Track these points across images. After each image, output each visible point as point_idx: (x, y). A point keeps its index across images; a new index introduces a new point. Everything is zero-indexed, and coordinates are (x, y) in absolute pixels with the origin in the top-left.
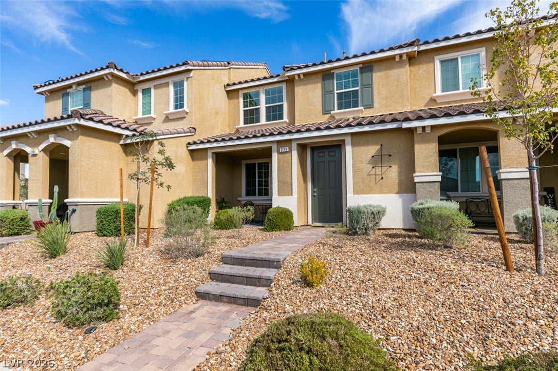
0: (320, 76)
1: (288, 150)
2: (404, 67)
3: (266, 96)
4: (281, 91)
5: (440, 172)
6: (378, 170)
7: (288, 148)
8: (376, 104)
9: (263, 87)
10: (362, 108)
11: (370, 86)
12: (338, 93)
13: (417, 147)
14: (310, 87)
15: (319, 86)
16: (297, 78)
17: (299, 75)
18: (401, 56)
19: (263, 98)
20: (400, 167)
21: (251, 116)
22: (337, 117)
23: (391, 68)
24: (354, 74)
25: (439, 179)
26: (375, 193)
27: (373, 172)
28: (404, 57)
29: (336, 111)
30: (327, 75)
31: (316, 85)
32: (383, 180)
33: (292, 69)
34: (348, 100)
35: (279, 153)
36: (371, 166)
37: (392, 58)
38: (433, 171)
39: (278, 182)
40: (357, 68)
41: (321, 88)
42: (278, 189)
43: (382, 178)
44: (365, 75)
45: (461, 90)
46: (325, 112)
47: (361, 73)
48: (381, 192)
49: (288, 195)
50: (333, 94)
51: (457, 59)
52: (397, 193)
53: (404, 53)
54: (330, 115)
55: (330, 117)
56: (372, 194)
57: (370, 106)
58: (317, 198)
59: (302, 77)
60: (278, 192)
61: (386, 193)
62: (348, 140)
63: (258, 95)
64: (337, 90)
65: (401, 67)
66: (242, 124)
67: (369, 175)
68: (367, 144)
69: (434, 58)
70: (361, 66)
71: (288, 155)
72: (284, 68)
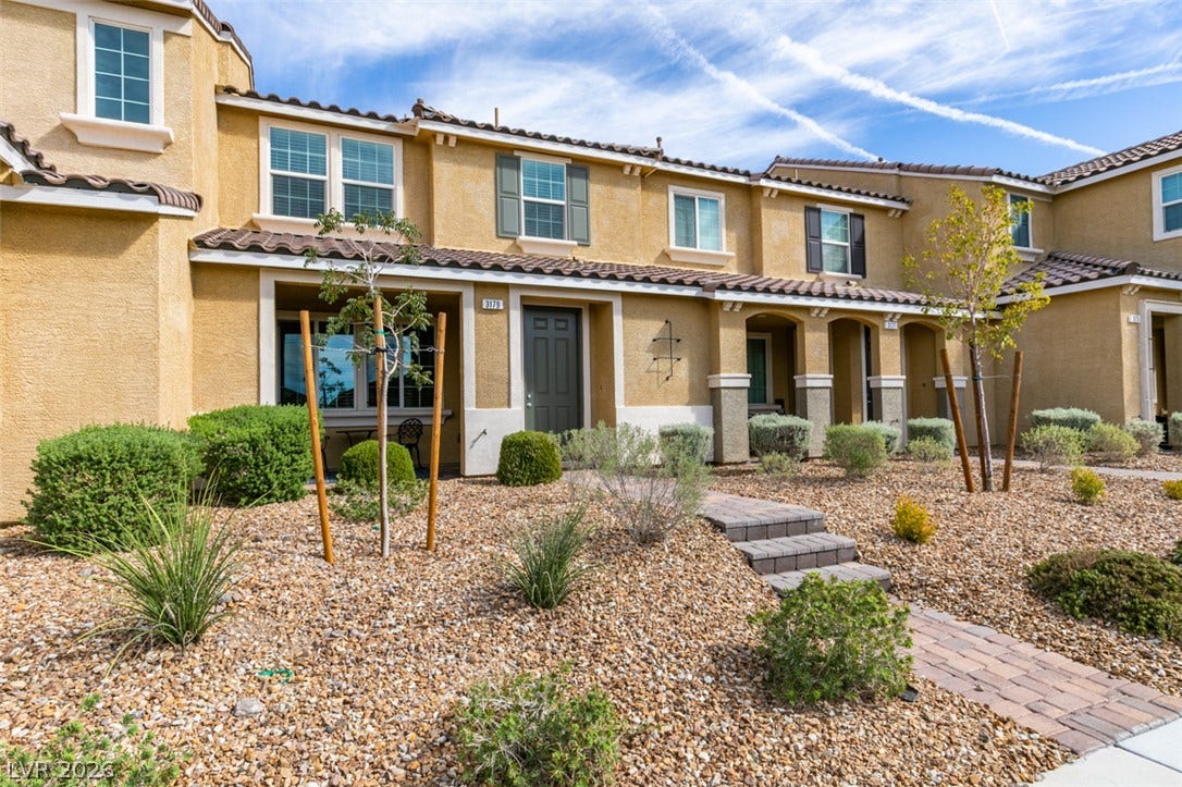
0: (491, 153)
1: (501, 307)
2: (635, 188)
3: (344, 156)
4: (386, 158)
5: (748, 372)
6: (664, 365)
7: (501, 302)
8: (593, 241)
9: (339, 131)
10: (575, 243)
11: (585, 203)
12: (525, 201)
13: (722, 332)
14: (468, 170)
15: (490, 173)
16: (440, 140)
17: (446, 137)
18: (633, 167)
19: (335, 158)
20: (691, 361)
21: (299, 196)
22: (527, 250)
23: (616, 184)
24: (557, 175)
25: (747, 383)
26: (657, 404)
27: (654, 366)
28: (637, 172)
29: (523, 237)
30: (506, 157)
31: (482, 171)
32: (669, 383)
33: (438, 118)
34: (547, 220)
35: (479, 309)
36: (651, 356)
37: (619, 166)
38: (741, 372)
39: (477, 376)
40: (563, 163)
41: (493, 181)
42: (477, 392)
43: (668, 379)
44: (578, 182)
45: (698, 250)
46: (502, 233)
47: (570, 174)
48: (666, 402)
49: (501, 405)
50: (519, 200)
51: (694, 199)
52: (687, 404)
53: (638, 165)
54: (511, 242)
55: (512, 246)
56: (653, 404)
57: (585, 243)
58: (533, 410)
59: (452, 143)
60: (477, 397)
61: (672, 405)
62: (617, 304)
63: (319, 145)
64: (525, 194)
65: (631, 188)
66: (266, 211)
67: (648, 371)
68: (645, 316)
69: (667, 187)
70: (570, 162)
71: (501, 318)
72: (418, 109)
